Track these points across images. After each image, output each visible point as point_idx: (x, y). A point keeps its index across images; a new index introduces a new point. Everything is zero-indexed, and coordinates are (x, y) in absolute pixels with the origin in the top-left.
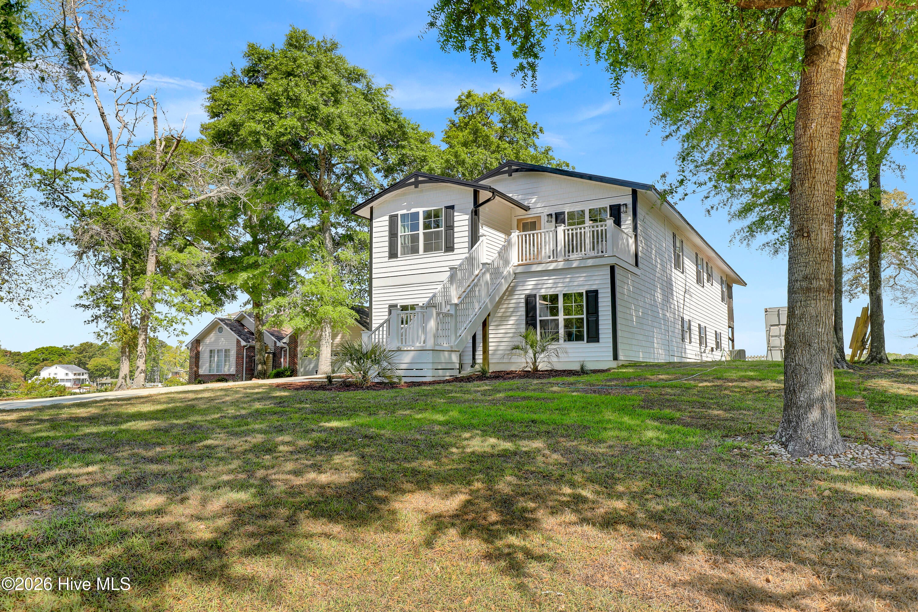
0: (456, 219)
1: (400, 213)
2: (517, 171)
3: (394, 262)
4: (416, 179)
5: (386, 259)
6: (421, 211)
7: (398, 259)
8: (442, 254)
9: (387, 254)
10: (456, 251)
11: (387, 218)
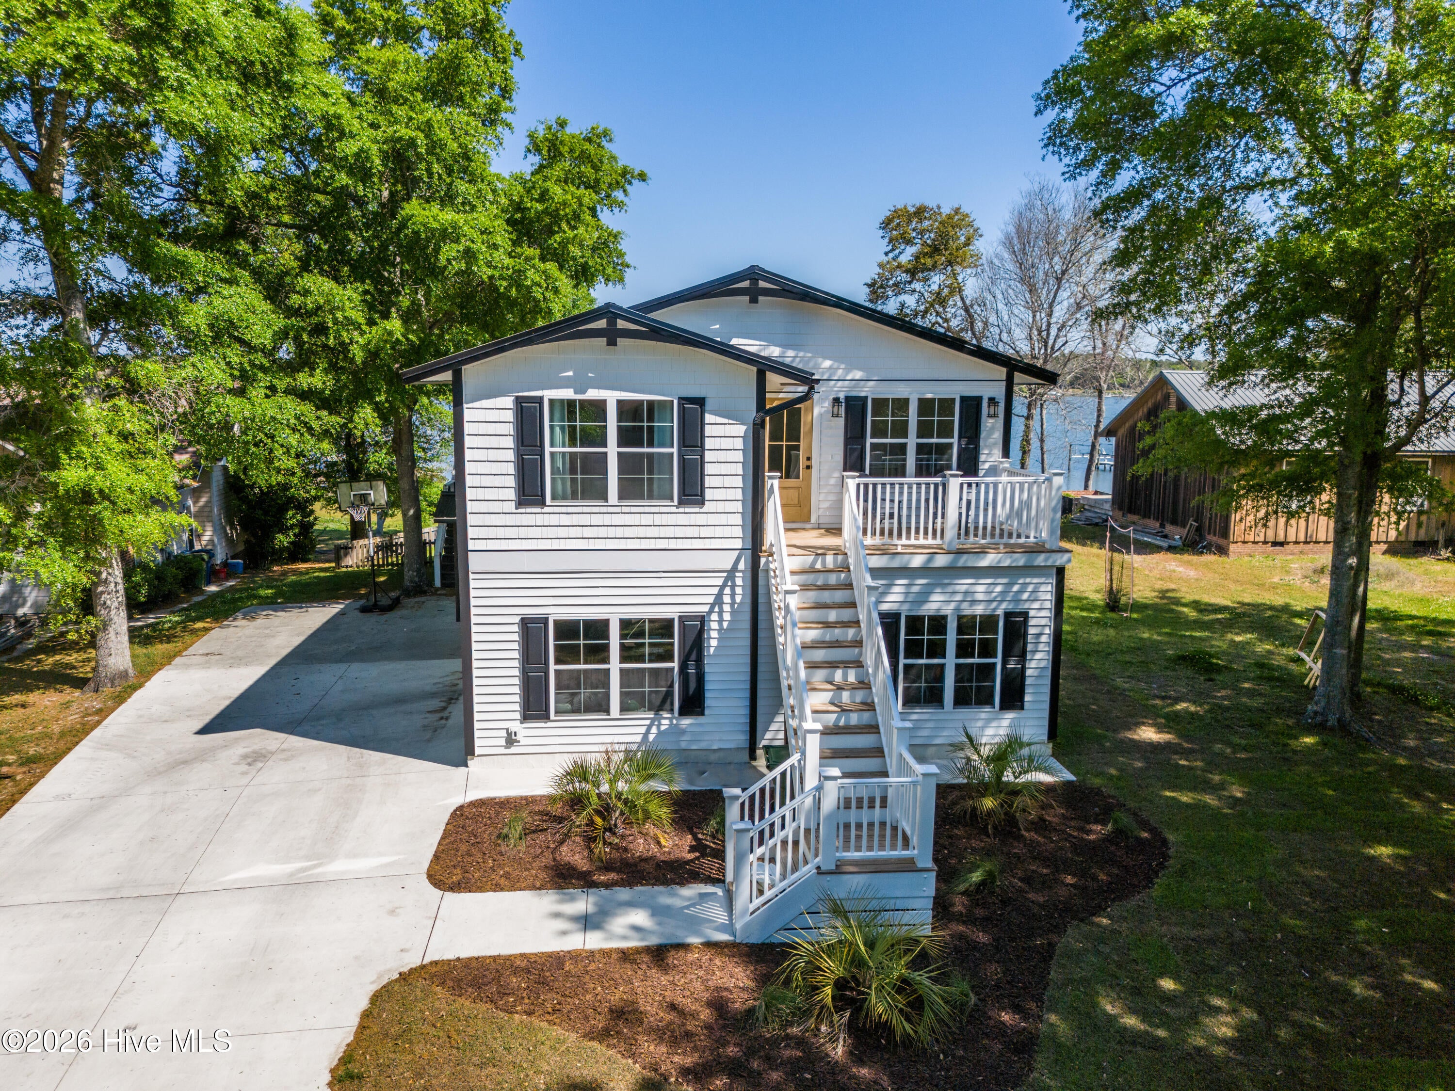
0: (709, 430)
1: (548, 394)
2: (767, 292)
3: (531, 516)
4: (612, 323)
5: (511, 506)
6: (611, 397)
7: (546, 510)
8: (674, 509)
9: (511, 494)
10: (708, 507)
11: (508, 402)
